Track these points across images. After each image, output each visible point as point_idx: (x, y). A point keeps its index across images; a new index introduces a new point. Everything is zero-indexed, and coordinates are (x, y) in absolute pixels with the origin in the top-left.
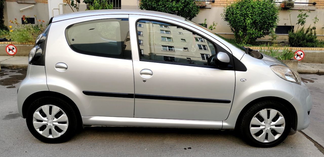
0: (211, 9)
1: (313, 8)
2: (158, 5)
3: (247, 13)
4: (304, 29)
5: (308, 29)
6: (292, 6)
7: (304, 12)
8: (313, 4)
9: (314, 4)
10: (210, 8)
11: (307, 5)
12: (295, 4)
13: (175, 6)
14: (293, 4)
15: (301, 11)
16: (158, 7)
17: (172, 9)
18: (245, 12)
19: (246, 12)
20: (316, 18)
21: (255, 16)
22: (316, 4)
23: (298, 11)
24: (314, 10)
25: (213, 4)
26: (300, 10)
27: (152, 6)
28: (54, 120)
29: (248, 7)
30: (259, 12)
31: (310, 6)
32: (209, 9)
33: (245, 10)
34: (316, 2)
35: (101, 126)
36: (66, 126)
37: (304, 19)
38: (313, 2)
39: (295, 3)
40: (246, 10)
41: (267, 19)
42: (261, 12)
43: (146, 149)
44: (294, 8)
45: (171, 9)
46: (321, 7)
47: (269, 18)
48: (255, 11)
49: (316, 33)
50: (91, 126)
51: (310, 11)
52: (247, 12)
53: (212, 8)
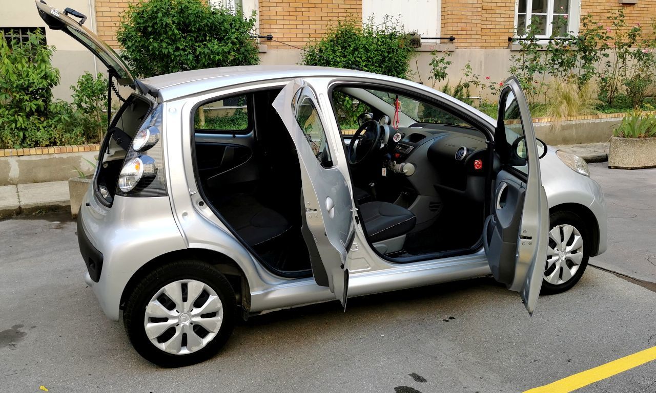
0: (266, 54)
1: (449, 46)
2: (177, 49)
3: (357, 61)
4: (448, 87)
5: (458, 87)
6: (417, 44)
7: (439, 57)
8: (450, 41)
9: (452, 39)
10: (265, 52)
11: (439, 41)
12: (422, 41)
13: (220, 49)
14: (419, 41)
15: (434, 54)
16: (177, 53)
17: (212, 57)
18: (353, 59)
19: (355, 58)
20: (468, 67)
21: (373, 67)
22: (454, 39)
23: (430, 53)
24: (453, 51)
25: (269, 43)
26: (433, 52)
27: (161, 51)
28: (193, 313)
29: (356, 49)
30: (378, 58)
31: (444, 43)
32: (262, 54)
33: (351, 55)
34: (454, 36)
35: (289, 308)
36: (218, 321)
37: (445, 68)
38: (449, 37)
39: (422, 38)
40: (353, 54)
41: (395, 72)
42: (380, 58)
43: (383, 336)
44: (422, 49)
45: (209, 57)
46: (462, 44)
47: (398, 69)
48: (370, 56)
49: (470, 94)
50: (260, 312)
51: (451, 53)
52: (357, 59)
53: (268, 52)
